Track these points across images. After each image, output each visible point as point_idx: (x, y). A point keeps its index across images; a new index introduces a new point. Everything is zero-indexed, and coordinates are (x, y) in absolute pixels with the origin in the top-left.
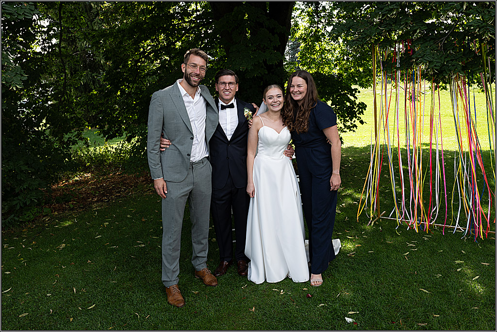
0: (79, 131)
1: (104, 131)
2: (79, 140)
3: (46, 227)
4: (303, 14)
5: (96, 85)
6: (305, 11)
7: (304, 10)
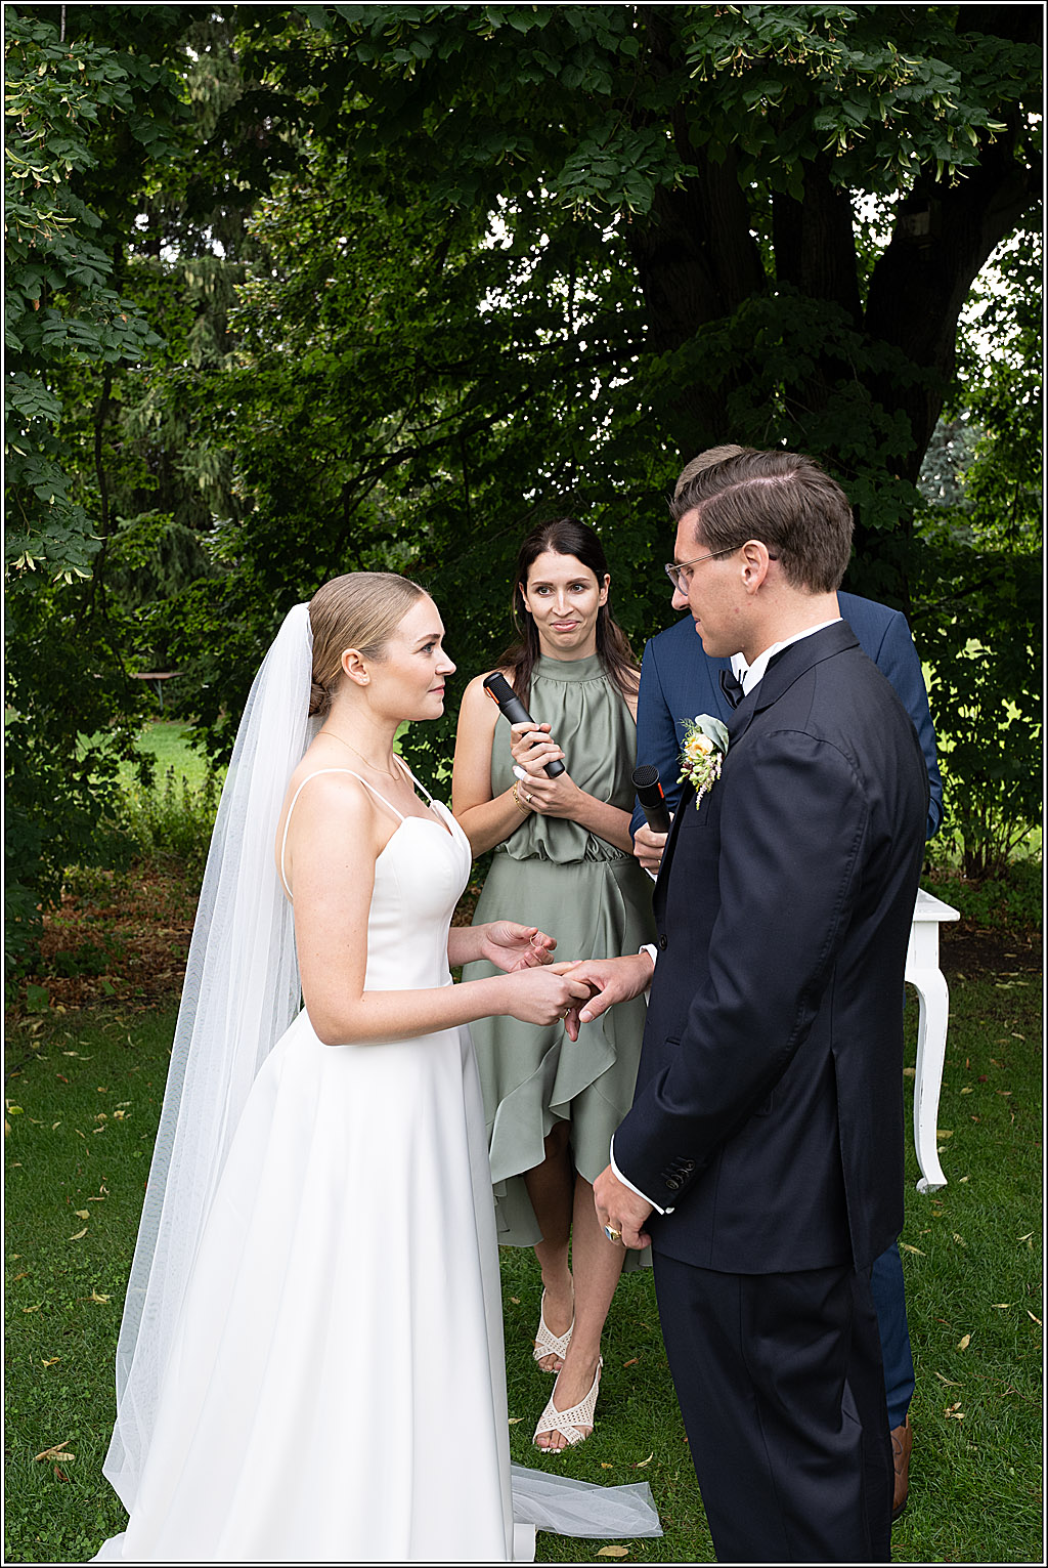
0: (126, 726)
1: (210, 734)
2: (122, 759)
3: (36, 1051)
4: (1000, 316)
5: (173, 565)
6: (1009, 302)
7: (1004, 299)
